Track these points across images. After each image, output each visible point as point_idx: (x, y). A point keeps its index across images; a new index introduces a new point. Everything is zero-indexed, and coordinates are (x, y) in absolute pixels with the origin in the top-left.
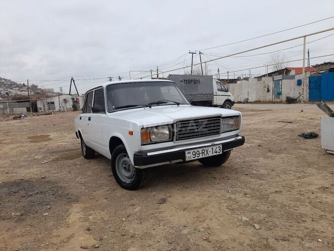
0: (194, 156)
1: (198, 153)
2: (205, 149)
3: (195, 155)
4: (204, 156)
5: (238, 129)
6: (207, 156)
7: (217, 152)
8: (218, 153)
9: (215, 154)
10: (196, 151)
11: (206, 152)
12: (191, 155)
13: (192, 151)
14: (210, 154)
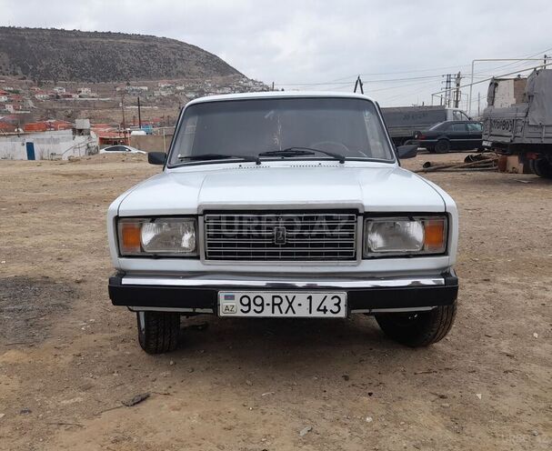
0: (246, 309)
1: (259, 301)
2: (283, 295)
3: (249, 305)
4: (277, 314)
5: (445, 253)
6: (290, 314)
7: (325, 310)
8: (329, 315)
9: (321, 315)
10: (252, 295)
11: (285, 306)
12: (236, 303)
13: (238, 295)
14: (302, 312)
